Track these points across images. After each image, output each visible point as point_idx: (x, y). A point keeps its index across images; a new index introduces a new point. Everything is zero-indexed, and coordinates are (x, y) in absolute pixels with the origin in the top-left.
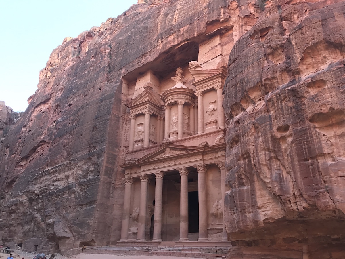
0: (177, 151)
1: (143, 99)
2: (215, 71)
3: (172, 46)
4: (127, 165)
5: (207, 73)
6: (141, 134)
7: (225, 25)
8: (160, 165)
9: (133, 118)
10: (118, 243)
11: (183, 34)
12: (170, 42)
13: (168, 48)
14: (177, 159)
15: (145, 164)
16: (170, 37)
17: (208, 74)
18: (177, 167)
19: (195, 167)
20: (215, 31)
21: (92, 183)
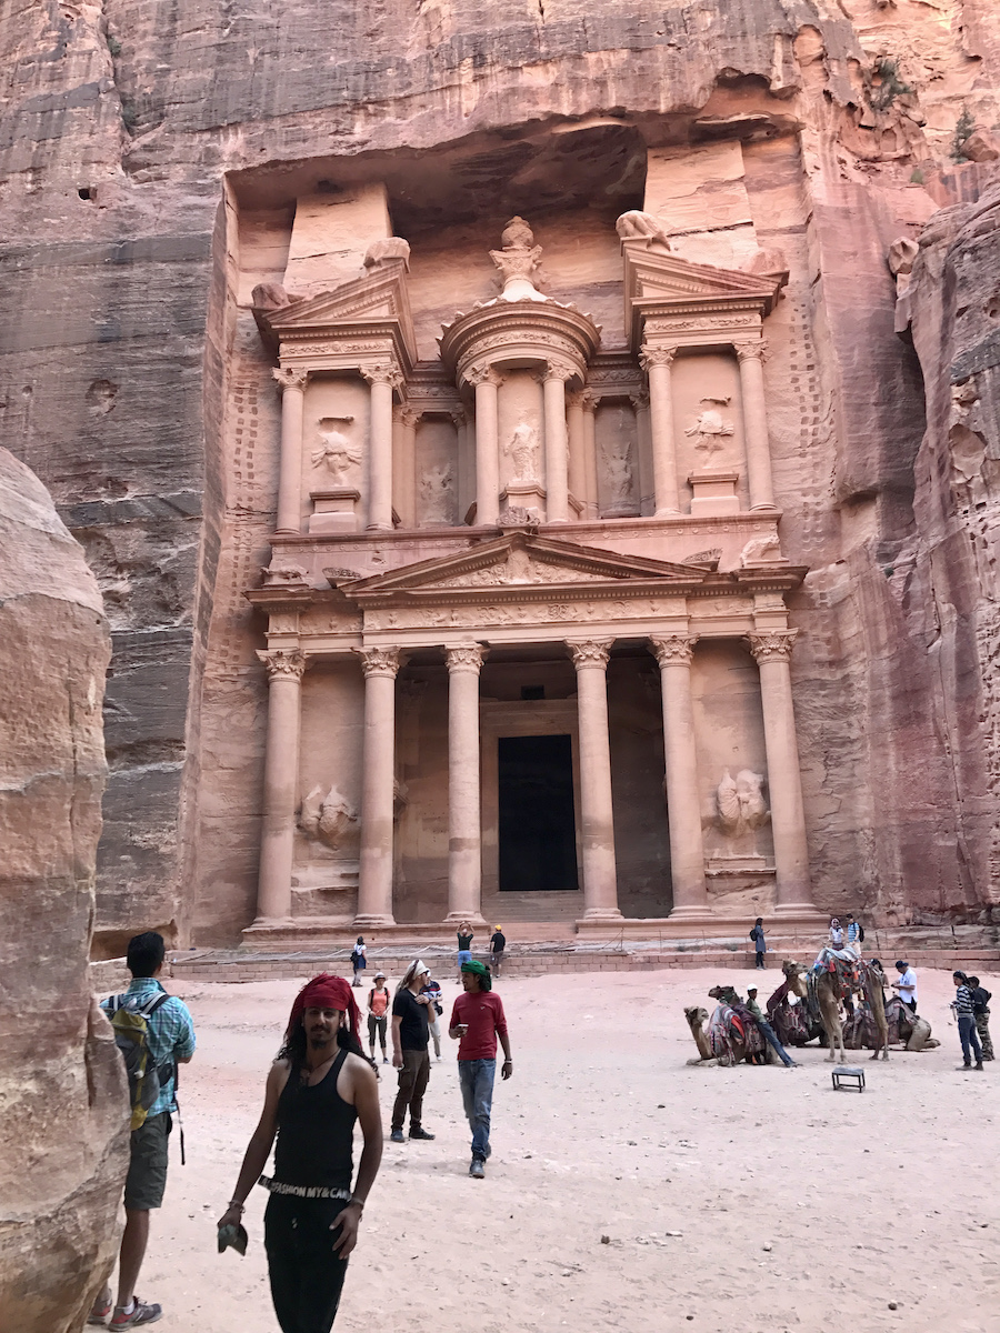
0: (566, 569)
1: (361, 308)
2: (746, 282)
3: (546, 114)
4: (293, 595)
5: (706, 278)
6: (344, 468)
7: (779, 110)
8: (474, 617)
9: (300, 385)
10: (249, 937)
11: (601, 83)
12: (531, 94)
13: (525, 119)
14: (565, 601)
15: (394, 602)
16: (529, 69)
17: (712, 284)
18: (571, 635)
19: (657, 643)
20: (736, 118)
21: (134, 654)
